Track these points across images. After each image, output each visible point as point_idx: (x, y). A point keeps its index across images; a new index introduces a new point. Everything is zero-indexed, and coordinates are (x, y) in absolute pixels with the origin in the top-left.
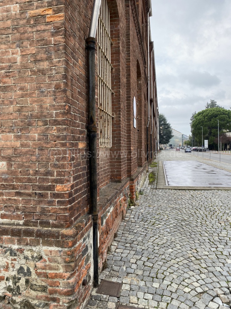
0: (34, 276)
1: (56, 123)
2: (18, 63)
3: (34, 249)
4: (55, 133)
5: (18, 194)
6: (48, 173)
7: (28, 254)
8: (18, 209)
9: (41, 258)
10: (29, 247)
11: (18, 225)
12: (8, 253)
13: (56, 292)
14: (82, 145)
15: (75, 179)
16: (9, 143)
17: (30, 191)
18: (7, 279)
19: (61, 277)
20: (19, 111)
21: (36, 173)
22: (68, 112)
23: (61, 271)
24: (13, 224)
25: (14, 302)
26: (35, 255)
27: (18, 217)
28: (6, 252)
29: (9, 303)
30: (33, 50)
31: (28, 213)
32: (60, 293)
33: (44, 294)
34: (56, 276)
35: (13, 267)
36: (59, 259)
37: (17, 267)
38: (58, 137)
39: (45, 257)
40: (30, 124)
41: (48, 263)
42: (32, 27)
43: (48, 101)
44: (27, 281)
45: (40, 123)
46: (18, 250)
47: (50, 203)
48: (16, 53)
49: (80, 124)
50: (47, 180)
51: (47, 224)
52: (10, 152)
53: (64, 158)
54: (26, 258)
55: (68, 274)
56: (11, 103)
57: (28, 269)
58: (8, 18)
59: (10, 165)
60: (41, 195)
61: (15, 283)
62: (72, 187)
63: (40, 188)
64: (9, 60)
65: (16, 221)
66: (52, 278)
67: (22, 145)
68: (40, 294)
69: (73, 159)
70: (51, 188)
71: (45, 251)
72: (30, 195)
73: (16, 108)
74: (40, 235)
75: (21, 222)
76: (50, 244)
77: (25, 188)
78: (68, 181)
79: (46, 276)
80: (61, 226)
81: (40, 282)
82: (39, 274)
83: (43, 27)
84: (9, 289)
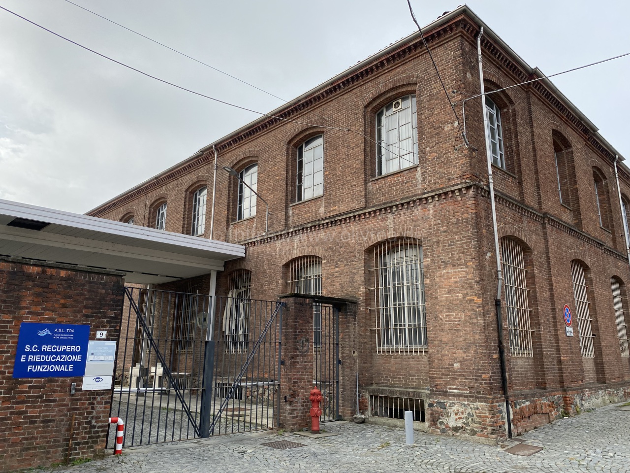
0: (475, 417)
1: (481, 346)
2: (463, 319)
3: (474, 404)
4: (481, 351)
5: (466, 379)
6: (479, 369)
7: (472, 406)
8: (466, 386)
9: (478, 409)
10: (472, 403)
11: (466, 393)
12: (463, 406)
13: (486, 424)
14: (495, 357)
15: (492, 373)
16: (460, 355)
17: (471, 378)
18: (463, 418)
19: (487, 417)
20: (464, 340)
21: (474, 369)
22: (487, 341)
23: (487, 414)
24: (464, 393)
25: (467, 429)
26: (475, 407)
27: (467, 390)
28: (462, 405)
29: (464, 430)
30: (469, 314)
31: (471, 388)
32: (488, 425)
33: (480, 426)
34: (485, 417)
35: (466, 413)
36: (486, 409)
37: (467, 412)
38: (482, 353)
39: (479, 408)
40: (470, 347)
41: (481, 411)
42: (469, 304)
43: (477, 337)
44: (472, 420)
45: (474, 346)
46: (467, 404)
47: (481, 383)
48: (462, 315)
49: (494, 346)
50: (479, 373)
51: (480, 393)
52: (461, 359)
53: (485, 362)
54: (471, 408)
55: (490, 416)
56: (461, 337)
57: (472, 414)
58: (458, 299)
59: (461, 365)
60: (476, 380)
61: (467, 420)
62: (491, 377)
63: (476, 376)
64: (459, 318)
65: (465, 392)
66: (483, 418)
67: (467, 356)
68: (478, 425)
69: (490, 363)
70: (481, 376)
71: (480, 405)
72: (471, 379)
73: (463, 339)
74: (477, 397)
75: (468, 392)
76: (482, 402)
77: (469, 376)
78: (488, 373)
79: (480, 417)
80: (486, 394)
81: (478, 420)
82: (477, 416)
83: (473, 304)
84: (464, 423)
